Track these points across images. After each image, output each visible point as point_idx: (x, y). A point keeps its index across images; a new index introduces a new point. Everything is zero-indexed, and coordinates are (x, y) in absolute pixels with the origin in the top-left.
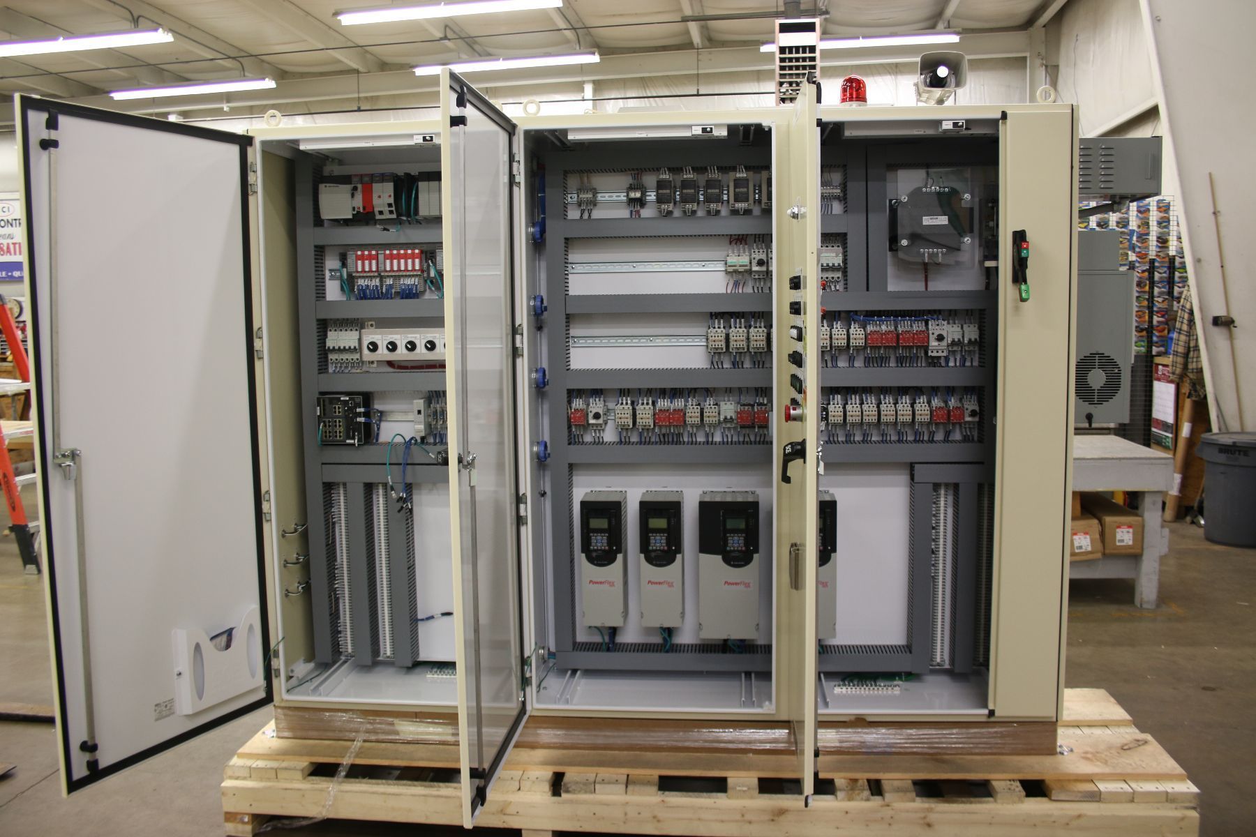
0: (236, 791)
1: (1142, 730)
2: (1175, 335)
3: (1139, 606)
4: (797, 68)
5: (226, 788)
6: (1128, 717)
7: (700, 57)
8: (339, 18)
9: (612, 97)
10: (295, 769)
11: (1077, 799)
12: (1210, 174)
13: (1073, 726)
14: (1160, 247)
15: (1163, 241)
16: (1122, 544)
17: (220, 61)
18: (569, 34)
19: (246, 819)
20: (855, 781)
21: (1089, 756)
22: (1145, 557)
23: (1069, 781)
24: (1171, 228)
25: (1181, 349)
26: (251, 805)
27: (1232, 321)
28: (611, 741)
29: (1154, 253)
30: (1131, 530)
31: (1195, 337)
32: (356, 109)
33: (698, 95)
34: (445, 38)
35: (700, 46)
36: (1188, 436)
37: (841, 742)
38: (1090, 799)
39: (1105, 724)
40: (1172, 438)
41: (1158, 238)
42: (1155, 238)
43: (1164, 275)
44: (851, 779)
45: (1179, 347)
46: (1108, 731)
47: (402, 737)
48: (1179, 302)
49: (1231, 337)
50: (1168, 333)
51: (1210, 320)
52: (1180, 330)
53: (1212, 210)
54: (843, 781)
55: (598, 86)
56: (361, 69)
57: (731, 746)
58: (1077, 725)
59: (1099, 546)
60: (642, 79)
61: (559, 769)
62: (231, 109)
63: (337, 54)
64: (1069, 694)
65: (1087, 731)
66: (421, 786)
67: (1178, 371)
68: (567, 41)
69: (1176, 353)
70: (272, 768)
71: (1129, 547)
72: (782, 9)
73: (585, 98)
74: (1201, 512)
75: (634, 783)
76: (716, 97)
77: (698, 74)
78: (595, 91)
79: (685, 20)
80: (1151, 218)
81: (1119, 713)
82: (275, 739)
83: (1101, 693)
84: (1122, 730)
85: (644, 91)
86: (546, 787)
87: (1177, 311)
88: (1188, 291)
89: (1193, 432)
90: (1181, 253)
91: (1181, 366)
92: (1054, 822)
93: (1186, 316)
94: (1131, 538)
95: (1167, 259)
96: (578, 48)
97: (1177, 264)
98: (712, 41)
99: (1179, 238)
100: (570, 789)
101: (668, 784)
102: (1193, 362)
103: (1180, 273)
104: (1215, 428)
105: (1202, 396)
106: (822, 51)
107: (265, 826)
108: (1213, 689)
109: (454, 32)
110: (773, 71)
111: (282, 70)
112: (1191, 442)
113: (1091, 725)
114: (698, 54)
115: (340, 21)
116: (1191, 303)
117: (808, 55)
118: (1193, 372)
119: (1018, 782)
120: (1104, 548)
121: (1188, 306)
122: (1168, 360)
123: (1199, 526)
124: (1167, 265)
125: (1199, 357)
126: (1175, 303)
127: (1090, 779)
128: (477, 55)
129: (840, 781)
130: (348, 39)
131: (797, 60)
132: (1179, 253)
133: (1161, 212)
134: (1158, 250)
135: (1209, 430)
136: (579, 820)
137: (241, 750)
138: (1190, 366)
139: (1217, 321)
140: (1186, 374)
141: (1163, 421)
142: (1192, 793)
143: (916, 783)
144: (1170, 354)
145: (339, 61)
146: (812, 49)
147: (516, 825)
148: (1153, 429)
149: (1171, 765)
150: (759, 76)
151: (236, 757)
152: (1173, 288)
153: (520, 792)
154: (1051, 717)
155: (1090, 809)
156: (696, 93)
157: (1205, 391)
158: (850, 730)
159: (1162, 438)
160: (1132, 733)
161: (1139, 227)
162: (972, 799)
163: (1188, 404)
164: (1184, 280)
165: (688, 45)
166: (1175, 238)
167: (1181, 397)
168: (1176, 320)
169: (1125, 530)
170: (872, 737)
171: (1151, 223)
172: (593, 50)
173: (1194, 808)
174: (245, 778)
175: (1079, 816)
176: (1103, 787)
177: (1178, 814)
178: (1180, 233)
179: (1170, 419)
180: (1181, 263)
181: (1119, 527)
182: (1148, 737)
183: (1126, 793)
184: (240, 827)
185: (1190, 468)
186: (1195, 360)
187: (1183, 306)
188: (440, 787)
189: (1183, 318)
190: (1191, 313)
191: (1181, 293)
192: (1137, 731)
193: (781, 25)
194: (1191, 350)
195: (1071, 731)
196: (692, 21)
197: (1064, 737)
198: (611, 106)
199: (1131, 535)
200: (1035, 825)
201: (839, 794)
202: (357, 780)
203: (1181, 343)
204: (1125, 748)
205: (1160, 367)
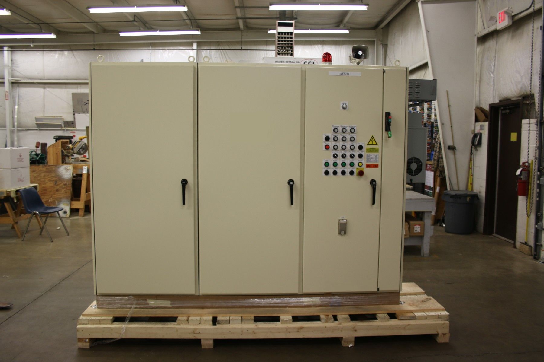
0: (83, 329)
1: (428, 295)
2: (434, 153)
3: (422, 256)
4: (285, 41)
5: (79, 328)
6: (423, 291)
7: (243, 34)
8: (89, 10)
9: (205, 49)
10: (108, 320)
11: (408, 319)
12: (447, 91)
13: (404, 295)
14: (428, 118)
15: (429, 116)
16: (416, 232)
17: (31, 25)
18: (188, 22)
19: (87, 341)
20: (328, 316)
21: (411, 304)
22: (425, 237)
23: (405, 313)
24: (432, 111)
25: (436, 158)
26: (89, 335)
27: (455, 148)
28: (234, 304)
29: (426, 121)
30: (420, 227)
31: (441, 154)
32: (93, 49)
33: (242, 50)
34: (134, 21)
35: (243, 29)
36: (438, 192)
37: (321, 302)
38: (412, 319)
39: (415, 294)
40: (432, 193)
41: (427, 115)
42: (426, 115)
43: (430, 129)
44: (326, 315)
45: (436, 157)
46: (416, 296)
47: (150, 305)
48: (435, 140)
49: (454, 154)
50: (431, 152)
51: (447, 147)
52: (436, 151)
53: (448, 105)
54: (323, 316)
55: (199, 44)
56: (95, 32)
57: (280, 305)
58: (405, 294)
59: (408, 232)
60: (218, 42)
61: (215, 315)
62: (34, 46)
63: (85, 25)
64: (404, 284)
65: (409, 296)
66: (160, 324)
67: (435, 167)
68: (187, 24)
69: (434, 160)
70: (98, 320)
71: (420, 233)
72: (278, 16)
73: (194, 49)
74: (443, 221)
75: (245, 319)
76: (249, 51)
77: (242, 41)
78: (198, 46)
79: (238, 18)
80: (425, 107)
81: (420, 290)
82: (96, 309)
83: (413, 284)
84: (421, 296)
85: (218, 47)
86: (211, 322)
87: (435, 144)
88: (439, 136)
89: (440, 190)
90: (436, 121)
91: (436, 165)
92: (400, 327)
93: (438, 145)
94: (420, 230)
95: (431, 123)
96: (191, 28)
97: (434, 125)
98: (248, 28)
99: (435, 115)
100: (220, 323)
101: (257, 320)
102: (440, 163)
103: (435, 128)
104: (449, 189)
105: (444, 176)
106: (295, 34)
107: (94, 343)
108: (450, 284)
109: (138, 18)
110: (275, 41)
111: (58, 30)
112: (440, 194)
113: (410, 294)
114: (242, 33)
115: (89, 11)
116: (440, 140)
117: (289, 36)
118: (440, 167)
119: (387, 314)
120: (410, 233)
121: (439, 142)
122: (431, 162)
123: (443, 227)
124: (430, 125)
125: (443, 161)
126: (434, 140)
127: (412, 312)
128: (147, 28)
129: (322, 316)
130: (90, 18)
131: (285, 38)
132: (435, 121)
133: (428, 105)
134: (427, 119)
135: (446, 189)
136: (224, 334)
137: (84, 313)
138: (440, 165)
139: (449, 148)
140: (438, 168)
141: (429, 186)
142: (447, 315)
143: (350, 316)
144: (432, 160)
145: (85, 28)
146: (291, 33)
147: (199, 338)
148: (426, 190)
149: (439, 306)
150: (267, 43)
151: (82, 316)
152: (433, 135)
153: (200, 325)
154: (398, 290)
155: (412, 322)
156: (241, 49)
157: (445, 174)
158: (325, 297)
159: (429, 193)
160: (425, 297)
161: (420, 110)
162: (371, 321)
163: (438, 180)
164: (437, 132)
165: (238, 29)
166: (434, 115)
167: (436, 177)
168: (434, 147)
169: (418, 226)
170: (334, 300)
171: (425, 109)
172: (198, 29)
173: (447, 320)
174: (86, 324)
175: (409, 325)
176: (417, 314)
177: (442, 322)
178: (436, 113)
179: (432, 185)
180: (436, 125)
181: (415, 225)
182: (431, 297)
183: (424, 316)
184: (84, 344)
185: (439, 204)
186: (441, 162)
187: (437, 142)
188: (167, 324)
189: (437, 146)
190: (440, 144)
191: (436, 136)
192: (427, 296)
193: (279, 23)
194: (440, 158)
195: (404, 297)
196: (241, 19)
197: (402, 299)
198: (204, 53)
199: (420, 229)
200: (393, 329)
201: (323, 321)
202: (133, 323)
203: (436, 156)
204: (423, 301)
205: (428, 165)
